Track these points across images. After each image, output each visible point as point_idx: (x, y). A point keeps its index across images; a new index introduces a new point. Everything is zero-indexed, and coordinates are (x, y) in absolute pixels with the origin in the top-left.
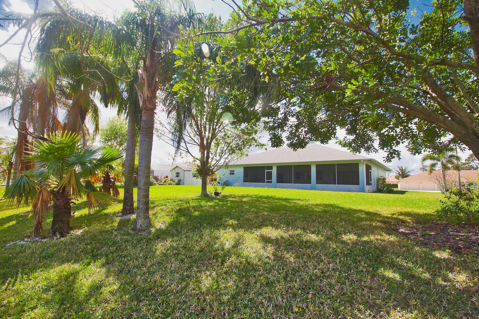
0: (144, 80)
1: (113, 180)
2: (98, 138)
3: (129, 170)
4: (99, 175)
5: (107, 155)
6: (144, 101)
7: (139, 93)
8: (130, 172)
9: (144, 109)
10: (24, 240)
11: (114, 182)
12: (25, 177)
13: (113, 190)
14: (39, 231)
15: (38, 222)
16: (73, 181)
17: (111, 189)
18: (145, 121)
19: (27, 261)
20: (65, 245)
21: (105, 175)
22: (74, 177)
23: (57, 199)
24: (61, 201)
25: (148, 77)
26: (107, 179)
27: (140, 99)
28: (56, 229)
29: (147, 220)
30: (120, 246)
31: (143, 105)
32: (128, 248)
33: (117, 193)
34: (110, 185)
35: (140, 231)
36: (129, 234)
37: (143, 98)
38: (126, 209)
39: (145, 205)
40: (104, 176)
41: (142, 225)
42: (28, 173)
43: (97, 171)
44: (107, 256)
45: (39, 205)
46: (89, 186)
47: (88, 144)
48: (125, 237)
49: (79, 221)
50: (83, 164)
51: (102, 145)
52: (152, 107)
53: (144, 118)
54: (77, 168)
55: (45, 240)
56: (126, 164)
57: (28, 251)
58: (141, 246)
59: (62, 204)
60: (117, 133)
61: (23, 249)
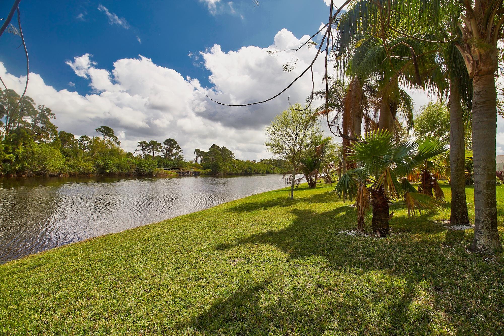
0: (471, 33)
1: (434, 178)
2: (412, 131)
3: (457, 166)
4: (417, 173)
5: (425, 150)
6: (475, 64)
7: (464, 55)
8: (458, 168)
9: (477, 75)
10: (351, 231)
11: (436, 180)
12: (348, 176)
13: (435, 189)
14: (362, 225)
15: (361, 218)
16: (389, 180)
17: (432, 189)
18: (478, 93)
19: (353, 253)
20: (385, 246)
21: (424, 172)
22: (390, 176)
23: (376, 198)
24: (379, 199)
25: (477, 26)
26: (426, 177)
27: (466, 63)
28: (376, 227)
29: (494, 241)
30: (453, 269)
31: (473, 70)
32: (466, 276)
33: (440, 194)
34: (430, 184)
35: (482, 254)
36: (464, 255)
37: (473, 60)
38: (455, 217)
39: (489, 217)
40: (422, 173)
41: (486, 246)
42: (350, 171)
43: (413, 168)
44: (434, 277)
45: (360, 202)
46: (406, 185)
47: (402, 139)
48: (459, 258)
49: (398, 222)
50: (397, 161)
51: (417, 138)
52: (490, 67)
53: (476, 89)
54: (392, 166)
55: (368, 236)
56: (451, 158)
57: (354, 244)
58: (487, 280)
59: (380, 203)
60: (434, 122)
61: (350, 240)
